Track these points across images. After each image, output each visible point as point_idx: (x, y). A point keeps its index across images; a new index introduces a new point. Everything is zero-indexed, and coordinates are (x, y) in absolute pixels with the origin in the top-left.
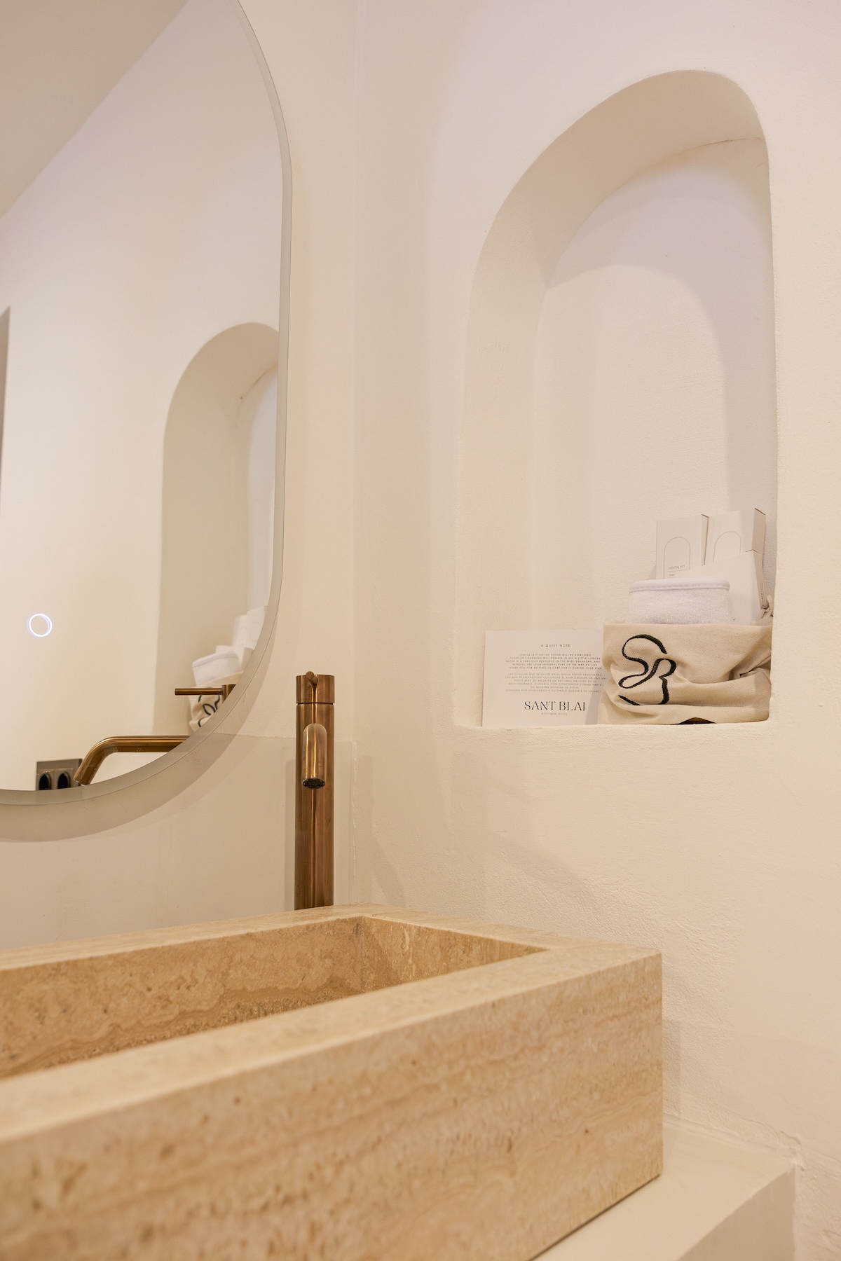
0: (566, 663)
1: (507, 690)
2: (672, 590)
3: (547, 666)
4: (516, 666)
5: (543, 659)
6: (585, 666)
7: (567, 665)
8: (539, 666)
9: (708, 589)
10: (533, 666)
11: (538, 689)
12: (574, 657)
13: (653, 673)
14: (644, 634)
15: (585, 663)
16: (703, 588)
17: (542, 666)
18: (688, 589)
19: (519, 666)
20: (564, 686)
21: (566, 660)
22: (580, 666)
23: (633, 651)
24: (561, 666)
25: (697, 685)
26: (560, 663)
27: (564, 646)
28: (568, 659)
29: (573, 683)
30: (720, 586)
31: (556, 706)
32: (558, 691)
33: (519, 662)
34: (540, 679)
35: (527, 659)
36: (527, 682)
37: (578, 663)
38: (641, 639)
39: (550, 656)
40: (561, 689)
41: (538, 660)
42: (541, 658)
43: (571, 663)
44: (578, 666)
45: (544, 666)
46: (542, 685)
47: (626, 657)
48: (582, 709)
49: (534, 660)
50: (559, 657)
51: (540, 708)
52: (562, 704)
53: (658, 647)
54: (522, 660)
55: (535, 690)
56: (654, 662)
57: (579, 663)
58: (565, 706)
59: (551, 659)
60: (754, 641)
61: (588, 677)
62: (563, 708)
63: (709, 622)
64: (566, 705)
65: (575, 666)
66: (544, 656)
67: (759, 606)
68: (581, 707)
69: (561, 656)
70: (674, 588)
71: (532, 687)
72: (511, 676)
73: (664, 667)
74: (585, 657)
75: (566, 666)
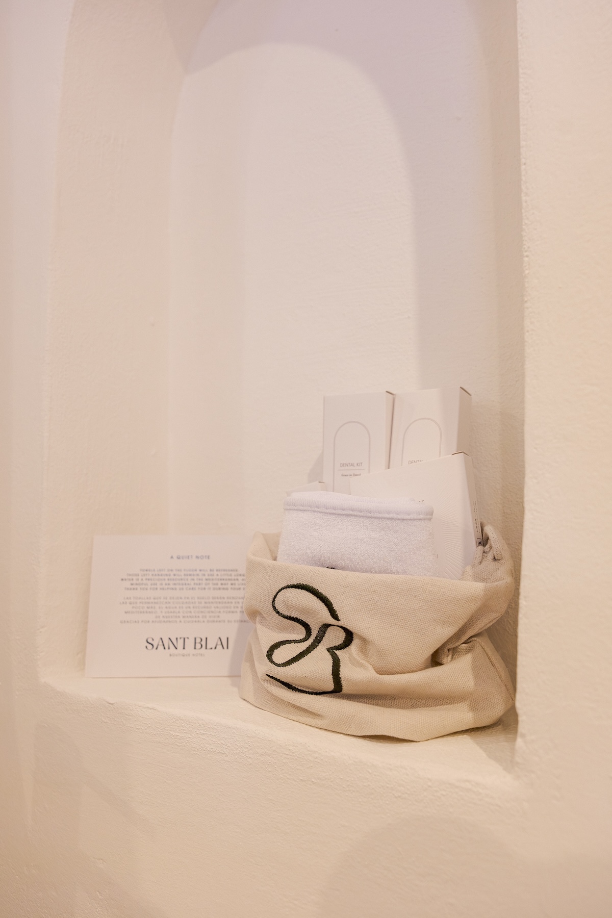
0: (204, 582)
1: (121, 622)
2: (348, 515)
3: (178, 587)
4: (135, 587)
5: (172, 577)
6: (229, 586)
7: (206, 584)
8: (167, 587)
9: (404, 520)
10: (159, 587)
11: (165, 620)
12: (215, 573)
13: (318, 641)
14: (305, 583)
15: (230, 582)
16: (396, 519)
17: (171, 586)
18: (371, 517)
19: (139, 587)
20: (201, 615)
21: (204, 578)
22: (224, 586)
23: (288, 607)
24: (197, 587)
25: (386, 678)
26: (196, 582)
27: (202, 557)
28: (207, 577)
29: (213, 609)
30: (421, 516)
31: (190, 643)
32: (192, 622)
33: (140, 581)
34: (168, 605)
35: (150, 577)
36: (150, 610)
37: (220, 582)
38: (299, 590)
39: (183, 573)
40: (197, 619)
41: (166, 578)
42: (170, 575)
43: (211, 582)
44: (220, 586)
45: (174, 587)
46: (172, 614)
47: (278, 612)
48: (225, 646)
49: (161, 577)
50: (195, 573)
51: (166, 647)
52: (198, 640)
53: (326, 608)
54: (144, 578)
55: (160, 622)
56: (319, 625)
57: (223, 582)
58: (201, 643)
59: (183, 577)
60: (473, 607)
61: (233, 601)
62: (198, 646)
63: (404, 572)
64: (203, 643)
65: (216, 587)
66: (175, 572)
67: (473, 542)
68: (223, 644)
69: (198, 572)
70: (351, 512)
71: (156, 617)
72: (128, 601)
73: (334, 637)
74: (230, 573)
75: (203, 586)
